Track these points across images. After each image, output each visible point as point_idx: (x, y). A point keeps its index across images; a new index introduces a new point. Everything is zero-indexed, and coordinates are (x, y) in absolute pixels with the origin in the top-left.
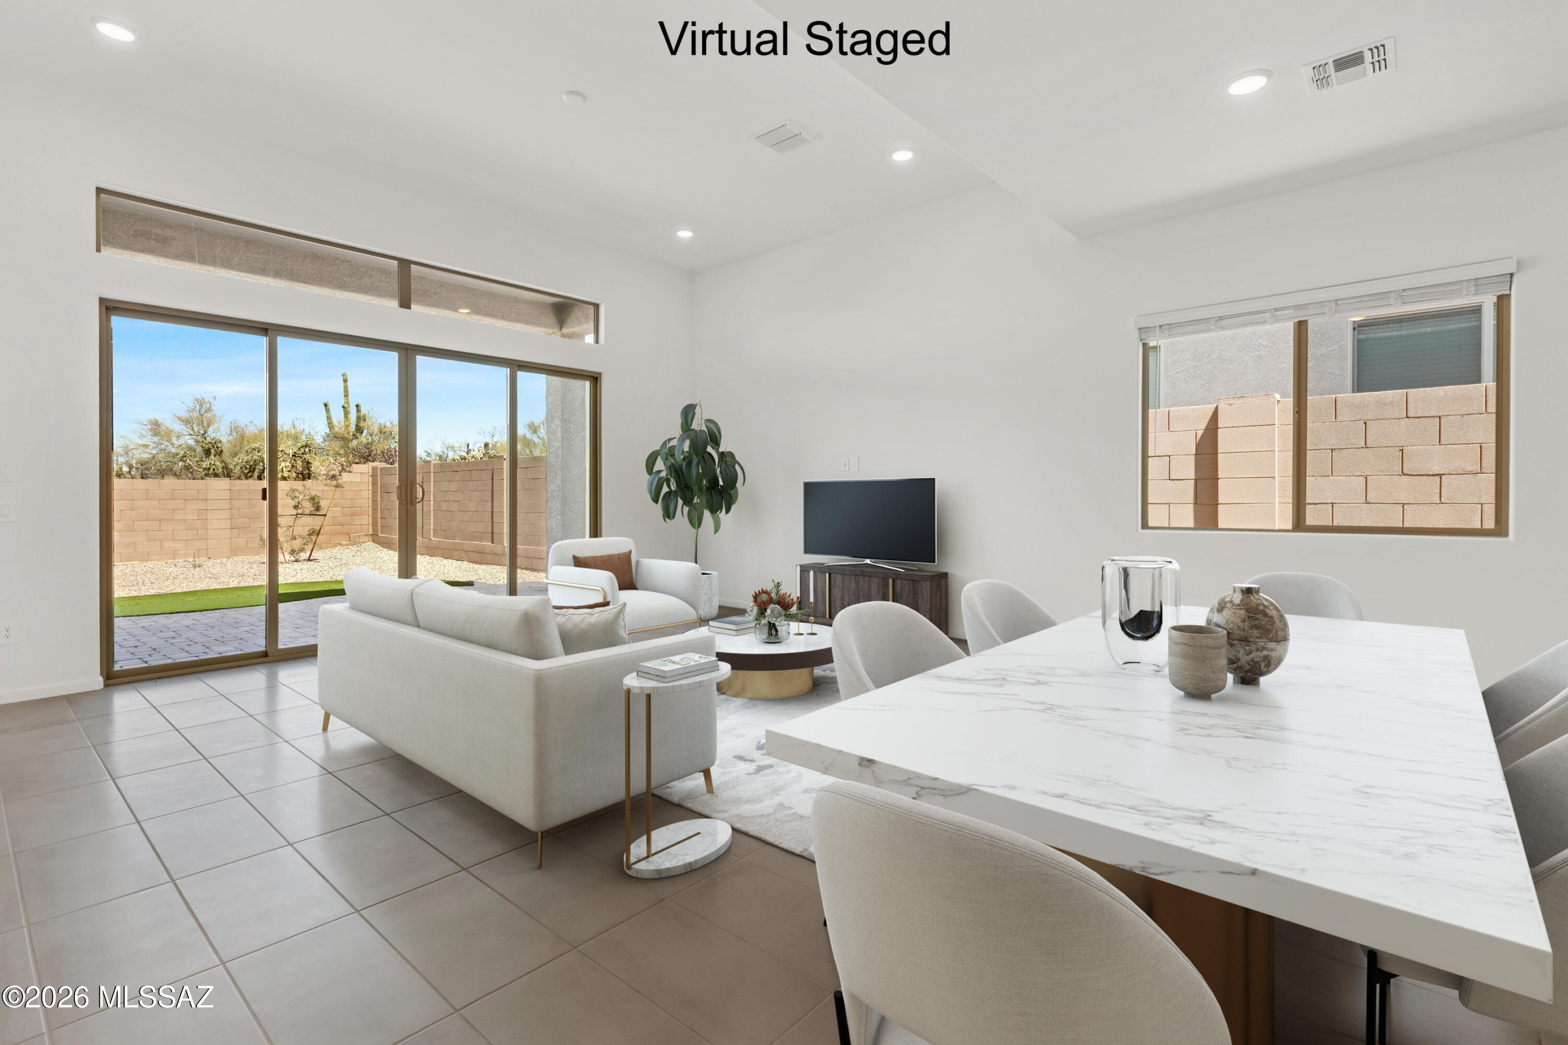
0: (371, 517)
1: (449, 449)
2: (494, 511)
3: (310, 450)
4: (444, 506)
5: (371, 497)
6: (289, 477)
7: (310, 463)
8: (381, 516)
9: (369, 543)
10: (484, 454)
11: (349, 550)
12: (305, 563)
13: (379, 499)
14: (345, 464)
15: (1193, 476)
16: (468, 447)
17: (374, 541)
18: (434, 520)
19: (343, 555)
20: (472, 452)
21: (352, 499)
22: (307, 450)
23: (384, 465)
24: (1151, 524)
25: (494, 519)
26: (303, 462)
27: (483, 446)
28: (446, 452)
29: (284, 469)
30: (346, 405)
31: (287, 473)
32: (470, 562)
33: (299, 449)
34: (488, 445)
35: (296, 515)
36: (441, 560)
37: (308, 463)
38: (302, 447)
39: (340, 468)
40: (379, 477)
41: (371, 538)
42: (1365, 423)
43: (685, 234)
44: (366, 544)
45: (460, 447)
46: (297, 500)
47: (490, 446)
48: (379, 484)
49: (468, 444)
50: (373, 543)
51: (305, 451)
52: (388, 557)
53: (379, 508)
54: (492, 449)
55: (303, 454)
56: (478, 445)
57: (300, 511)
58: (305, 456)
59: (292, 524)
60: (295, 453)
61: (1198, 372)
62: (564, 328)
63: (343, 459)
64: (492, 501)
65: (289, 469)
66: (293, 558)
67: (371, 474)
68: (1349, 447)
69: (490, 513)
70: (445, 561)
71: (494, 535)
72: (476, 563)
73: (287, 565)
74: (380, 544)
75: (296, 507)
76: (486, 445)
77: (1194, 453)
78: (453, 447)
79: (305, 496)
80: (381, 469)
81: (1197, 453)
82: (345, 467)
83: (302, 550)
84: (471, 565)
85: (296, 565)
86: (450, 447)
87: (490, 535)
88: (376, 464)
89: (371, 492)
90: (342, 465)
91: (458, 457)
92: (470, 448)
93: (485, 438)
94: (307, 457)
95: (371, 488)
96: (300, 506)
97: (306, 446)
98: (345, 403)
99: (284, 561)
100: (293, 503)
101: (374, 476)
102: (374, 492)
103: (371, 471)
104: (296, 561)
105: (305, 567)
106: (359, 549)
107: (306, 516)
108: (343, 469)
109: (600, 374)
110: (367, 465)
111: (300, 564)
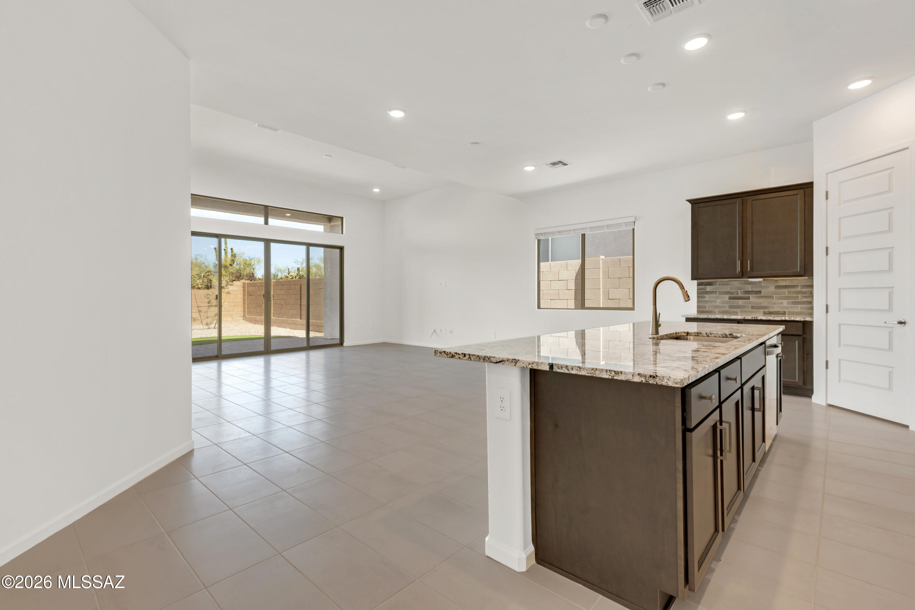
0: (242, 308)
1: (279, 271)
2: (302, 304)
3: (211, 274)
4: (278, 302)
5: (242, 297)
6: (202, 288)
7: (212, 280)
8: (247, 306)
9: (241, 320)
10: (297, 274)
11: (232, 324)
12: (213, 330)
13: (246, 298)
14: (228, 281)
15: (574, 288)
16: (289, 270)
17: (244, 319)
18: (273, 308)
19: (230, 326)
20: (291, 273)
21: (233, 298)
22: (209, 273)
23: (249, 282)
24: (541, 307)
25: (302, 308)
26: (208, 279)
27: (297, 269)
28: (277, 272)
29: (199, 284)
30: (226, 249)
31: (200, 285)
32: (291, 329)
33: (206, 273)
34: (299, 269)
35: (209, 306)
36: (277, 328)
37: (211, 280)
38: (207, 272)
39: (226, 283)
40: (246, 288)
41: (242, 318)
42: (629, 268)
43: (376, 190)
44: (240, 321)
45: (285, 270)
46: (209, 299)
47: (300, 269)
48: (246, 291)
49: (289, 269)
50: (243, 321)
51: (209, 274)
52: (251, 327)
53: (246, 303)
54: (302, 271)
55: (208, 276)
56: (294, 269)
57: (210, 305)
58: (209, 277)
59: (207, 311)
60: (204, 275)
61: (594, 243)
62: (331, 223)
63: (227, 278)
64: (301, 299)
65: (201, 284)
66: (207, 327)
67: (242, 286)
68: (624, 277)
69: (300, 305)
70: (279, 328)
71: (302, 315)
72: (293, 329)
73: (205, 330)
74: (247, 321)
75: (209, 303)
76: (298, 269)
77: (575, 279)
78: (281, 270)
79: (213, 297)
80: (247, 283)
81: (577, 279)
82: (228, 282)
83: (211, 323)
84: (291, 330)
85: (209, 330)
86: (279, 270)
87: (300, 316)
88: (243, 281)
89: (242, 295)
90: (227, 281)
91: (284, 277)
92: (290, 271)
93: (298, 265)
94: (210, 277)
95: (242, 293)
96: (211, 302)
97: (209, 272)
98: (225, 248)
99: (203, 329)
100: (207, 300)
101: (244, 287)
102: (244, 295)
103: (242, 285)
104: (209, 328)
105: (214, 331)
106: (237, 323)
107: (213, 307)
108: (227, 283)
109: (343, 247)
110: (240, 281)
111: (211, 330)
